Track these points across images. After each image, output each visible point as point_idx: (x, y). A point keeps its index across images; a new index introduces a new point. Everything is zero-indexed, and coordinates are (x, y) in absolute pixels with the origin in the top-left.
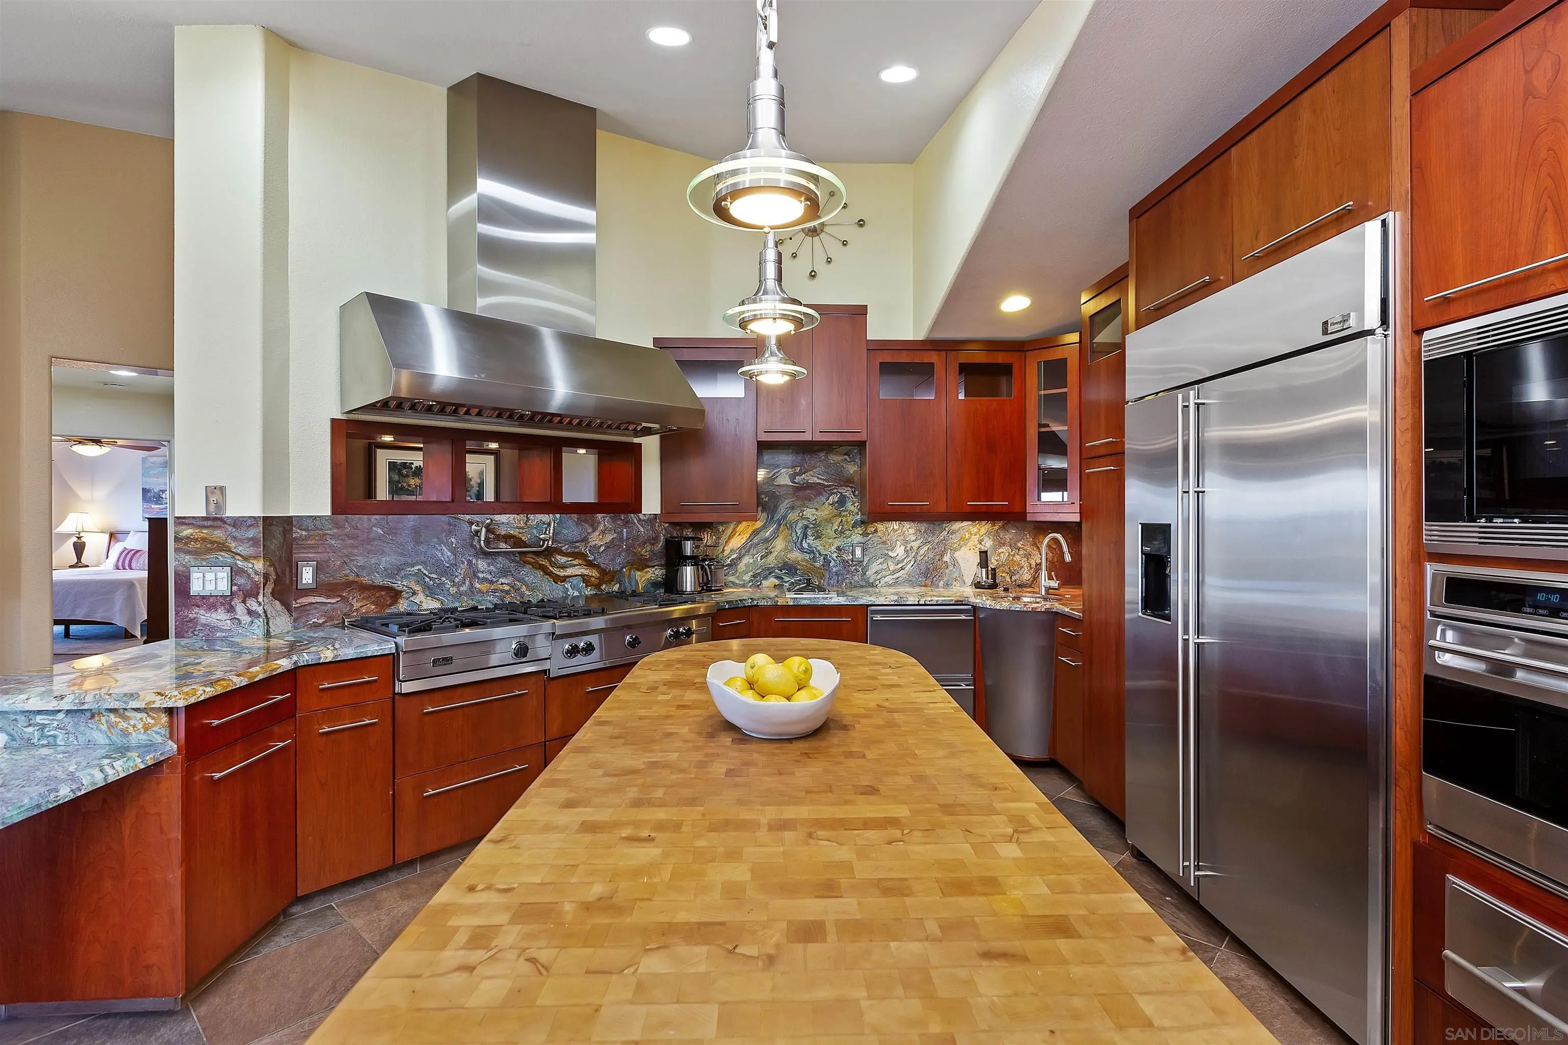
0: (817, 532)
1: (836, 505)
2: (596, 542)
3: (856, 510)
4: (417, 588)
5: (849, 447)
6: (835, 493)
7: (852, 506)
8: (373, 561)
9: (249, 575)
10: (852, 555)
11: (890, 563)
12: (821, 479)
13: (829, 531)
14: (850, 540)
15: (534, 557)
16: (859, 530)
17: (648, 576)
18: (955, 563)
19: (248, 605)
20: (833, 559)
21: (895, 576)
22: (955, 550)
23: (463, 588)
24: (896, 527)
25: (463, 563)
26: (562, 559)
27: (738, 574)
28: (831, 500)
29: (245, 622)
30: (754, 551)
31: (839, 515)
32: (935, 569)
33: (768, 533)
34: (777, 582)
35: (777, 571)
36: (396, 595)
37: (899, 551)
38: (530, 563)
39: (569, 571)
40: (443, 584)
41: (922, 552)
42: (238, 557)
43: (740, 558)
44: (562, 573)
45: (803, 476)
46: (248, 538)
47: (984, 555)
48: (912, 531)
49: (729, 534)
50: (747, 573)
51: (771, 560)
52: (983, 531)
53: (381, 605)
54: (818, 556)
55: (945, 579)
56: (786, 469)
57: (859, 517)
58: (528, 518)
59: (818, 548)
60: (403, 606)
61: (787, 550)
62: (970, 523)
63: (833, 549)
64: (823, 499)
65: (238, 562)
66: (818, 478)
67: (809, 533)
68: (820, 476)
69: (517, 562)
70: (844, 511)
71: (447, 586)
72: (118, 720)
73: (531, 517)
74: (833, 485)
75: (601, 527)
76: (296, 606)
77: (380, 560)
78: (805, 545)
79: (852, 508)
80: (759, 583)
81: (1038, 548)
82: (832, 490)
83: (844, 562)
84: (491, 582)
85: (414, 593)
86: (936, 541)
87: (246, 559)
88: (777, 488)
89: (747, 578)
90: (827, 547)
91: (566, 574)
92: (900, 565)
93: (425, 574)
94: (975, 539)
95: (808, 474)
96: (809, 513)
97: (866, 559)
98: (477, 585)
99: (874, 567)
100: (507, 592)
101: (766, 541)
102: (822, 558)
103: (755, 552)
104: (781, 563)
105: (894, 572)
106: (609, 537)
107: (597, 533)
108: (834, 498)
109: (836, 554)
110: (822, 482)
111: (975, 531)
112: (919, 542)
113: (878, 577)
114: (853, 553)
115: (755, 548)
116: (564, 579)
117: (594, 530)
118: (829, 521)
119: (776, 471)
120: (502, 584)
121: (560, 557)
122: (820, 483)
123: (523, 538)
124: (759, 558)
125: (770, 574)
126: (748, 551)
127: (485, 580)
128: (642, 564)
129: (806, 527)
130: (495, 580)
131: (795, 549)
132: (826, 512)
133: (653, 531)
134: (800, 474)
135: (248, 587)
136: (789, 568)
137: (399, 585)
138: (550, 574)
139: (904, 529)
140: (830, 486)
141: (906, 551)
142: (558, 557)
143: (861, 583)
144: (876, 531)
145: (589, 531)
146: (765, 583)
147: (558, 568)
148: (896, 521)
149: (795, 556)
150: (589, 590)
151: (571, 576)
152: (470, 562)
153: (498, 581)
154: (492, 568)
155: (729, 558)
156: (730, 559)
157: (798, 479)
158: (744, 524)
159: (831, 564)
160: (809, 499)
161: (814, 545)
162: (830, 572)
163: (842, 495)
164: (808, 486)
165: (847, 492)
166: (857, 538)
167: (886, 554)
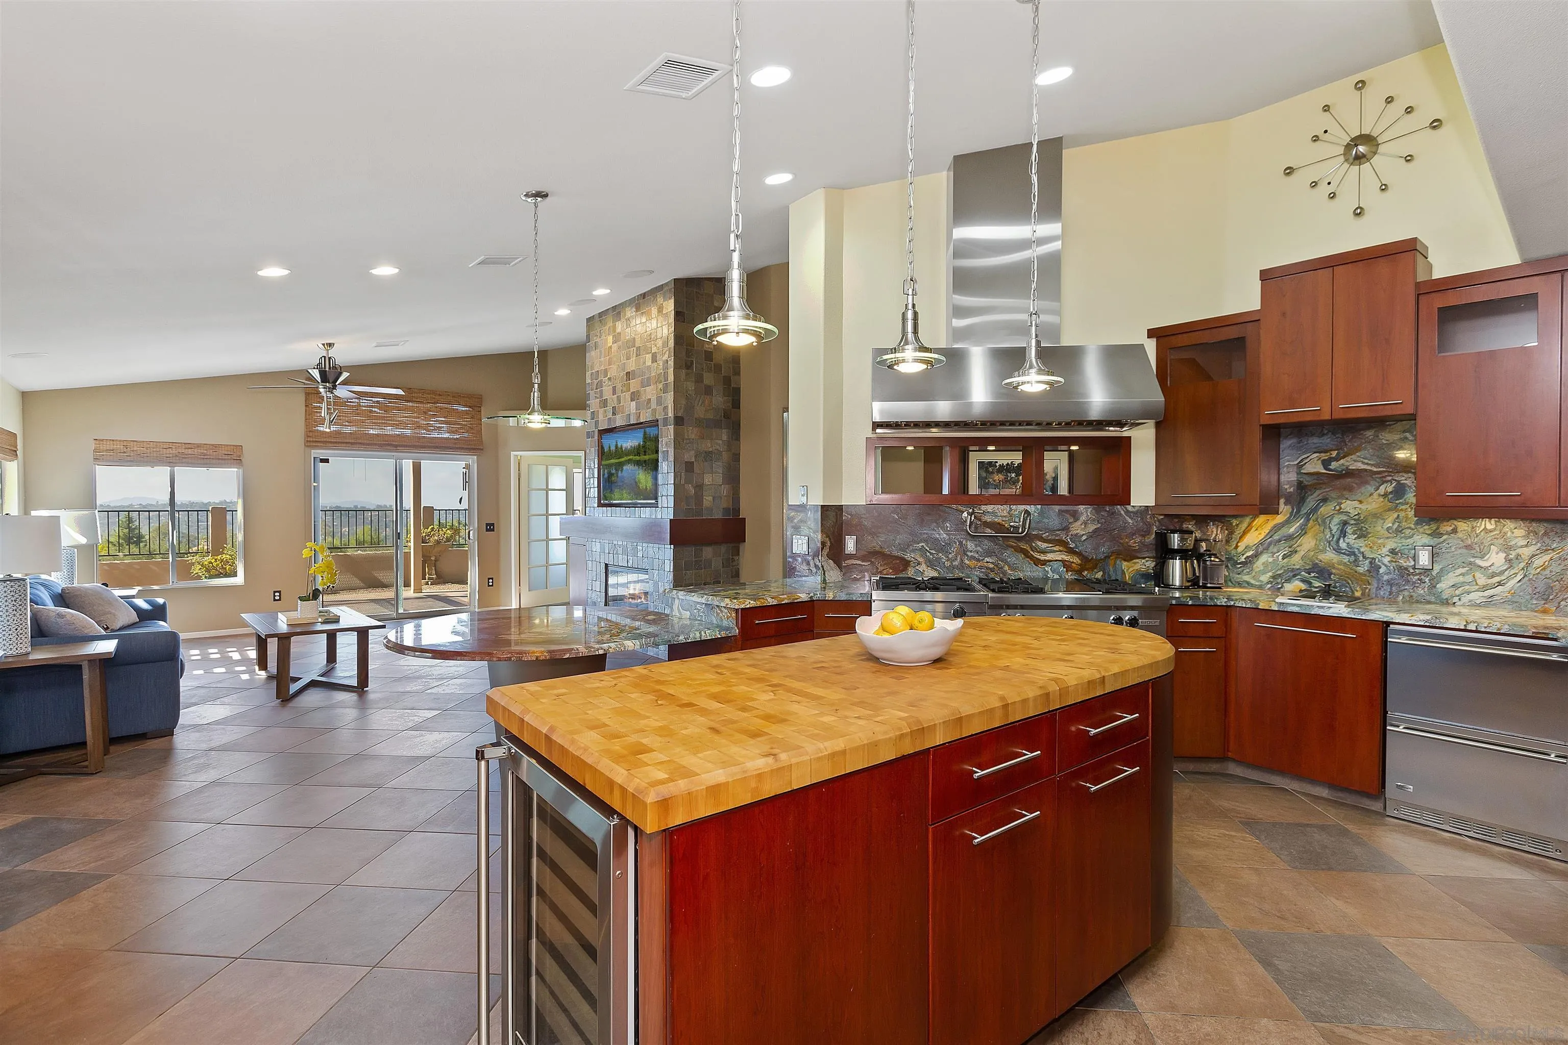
0: (1361, 529)
1: (1390, 496)
2: (1078, 532)
3: (1415, 503)
4: (921, 560)
6: (1388, 481)
7: (1414, 498)
8: (891, 538)
9: (815, 542)
10: (1415, 561)
11: (1480, 575)
12: (1367, 464)
13: (1380, 529)
14: (1410, 541)
15: (1015, 541)
16: (1426, 529)
17: (1137, 567)
19: (815, 561)
20: (1383, 564)
21: (1486, 594)
23: (956, 563)
24: (1488, 526)
25: (956, 543)
26: (1044, 545)
27: (1254, 574)
28: (1382, 490)
30: (1273, 549)
31: (1395, 509)
32: (1564, 589)
33: (1292, 530)
34: (1303, 586)
35: (1303, 573)
36: (906, 564)
37: (1496, 559)
38: (1012, 547)
39: (1050, 556)
40: (940, 558)
41: (1538, 563)
42: (811, 530)
43: (1256, 555)
44: (1042, 557)
45: (1342, 461)
46: (815, 518)
48: (1519, 533)
49: (1243, 528)
50: (1264, 573)
51: (1296, 561)
53: (896, 570)
54: (1361, 558)
56: (1318, 454)
57: (1426, 512)
58: (1010, 508)
59: (1362, 550)
60: (911, 572)
61: (1317, 549)
63: (1385, 551)
64: (1370, 489)
65: (811, 533)
66: (1363, 463)
67: (1349, 529)
68: (1366, 461)
69: (1000, 545)
70: (1402, 504)
71: (943, 560)
73: (1014, 507)
74: (1386, 471)
75: (1083, 518)
76: (846, 565)
77: (896, 537)
78: (1343, 545)
79: (1411, 501)
80: (1280, 586)
82: (1385, 477)
83: (1402, 568)
84: (978, 560)
85: (919, 564)
86: (1566, 548)
87: (814, 531)
88: (1305, 476)
89: (1265, 578)
90: (1375, 548)
91: (1047, 558)
92: (1497, 579)
93: (926, 550)
95: (1348, 458)
96: (1350, 506)
97: (1437, 568)
98: (967, 562)
99: (1451, 579)
100: (992, 570)
101: (1290, 538)
102: (1367, 561)
103: (1275, 550)
104: (1309, 564)
105: (1486, 588)
106: (1092, 528)
107: (1079, 523)
108: (1387, 488)
109: (1388, 559)
110: (1369, 468)
112: (1533, 548)
113: (1458, 592)
114: (1416, 558)
115: (1275, 545)
116: (1044, 563)
117: (1076, 520)
118: (1376, 516)
119: (1304, 457)
120: (987, 562)
121: (1040, 543)
122: (1366, 470)
123: (1006, 525)
124: (1280, 558)
125: (1295, 576)
126: (1267, 549)
127: (973, 558)
128: (1130, 556)
129: (1345, 523)
130: (981, 558)
131: (1328, 549)
132: (1375, 505)
133: (1144, 523)
134: (1337, 459)
135: (815, 550)
136: (1322, 571)
137: (908, 556)
138: (1032, 558)
139: (1506, 530)
140: (1381, 472)
141: (1510, 560)
142: (1039, 543)
143: (1428, 598)
144: (1455, 531)
145: (1070, 521)
146: (1288, 587)
147: (1038, 552)
148: (1491, 519)
149: (1329, 556)
150: (1069, 574)
151: (1051, 561)
152: (961, 543)
153: (984, 559)
154: (979, 548)
155: (1243, 555)
156: (1245, 556)
157: (1334, 465)
158: (1262, 519)
159: (1381, 571)
160: (1350, 489)
161: (1356, 546)
162: (1379, 580)
163: (1398, 482)
164: (1349, 473)
165: (1407, 480)
166: (1423, 540)
167: (1472, 563)
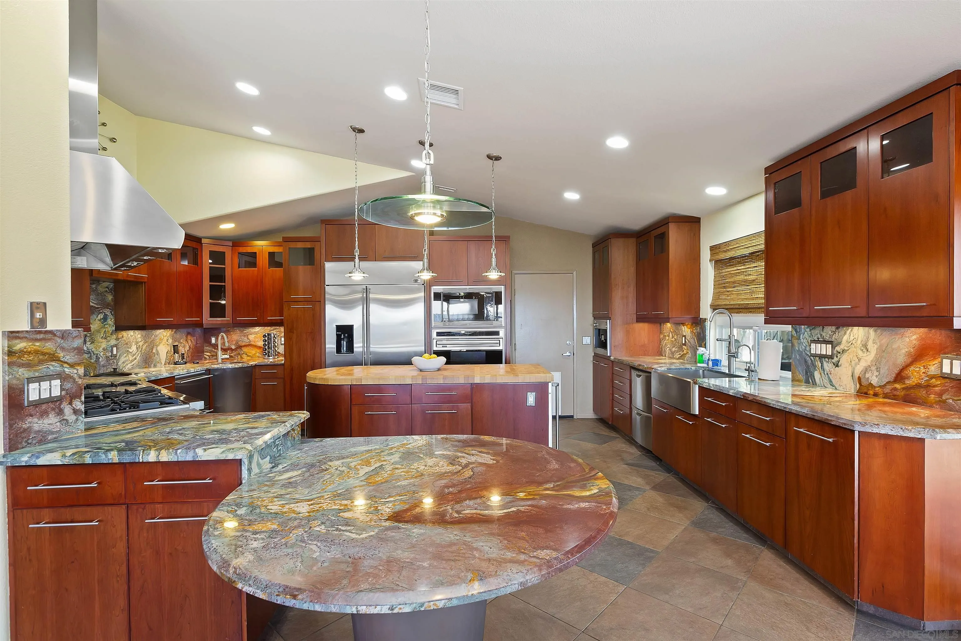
0: (92, 339)
1: (102, 320)
3: (113, 324)
5: (109, 283)
6: (101, 313)
7: (111, 321)
9: (74, 379)
10: (111, 353)
11: (130, 356)
12: (93, 303)
13: (99, 338)
14: (110, 343)
16: (114, 336)
18: (158, 354)
19: (74, 406)
20: (101, 356)
21: (133, 363)
22: (157, 346)
24: (132, 334)
28: (99, 318)
29: (71, 421)
31: (104, 327)
32: (150, 357)
37: (134, 348)
41: (144, 348)
42: (65, 365)
46: (74, 348)
47: (174, 346)
48: (139, 336)
52: (168, 334)
54: (92, 355)
55: (154, 362)
57: (114, 328)
59: (93, 350)
62: (163, 330)
63: (101, 349)
64: (95, 316)
65: (66, 369)
67: (87, 340)
70: (106, 324)
74: (100, 307)
78: (85, 348)
81: (188, 342)
82: (100, 310)
83: (107, 357)
86: (150, 341)
87: (72, 366)
90: (98, 348)
92: (134, 357)
94: (165, 339)
97: (118, 355)
99: (122, 359)
102: (95, 356)
105: (132, 361)
108: (101, 316)
109: (102, 353)
111: (166, 334)
112: (142, 342)
113: (124, 365)
114: (112, 351)
118: (99, 331)
122: (93, 306)
129: (86, 336)
132: (97, 325)
135: (74, 390)
139: (136, 335)
140: (98, 308)
141: (137, 348)
144: (123, 336)
148: (132, 330)
159: (100, 360)
161: (90, 348)
162: (99, 365)
163: (105, 314)
165: (108, 312)
166: (113, 342)
167: (128, 351)
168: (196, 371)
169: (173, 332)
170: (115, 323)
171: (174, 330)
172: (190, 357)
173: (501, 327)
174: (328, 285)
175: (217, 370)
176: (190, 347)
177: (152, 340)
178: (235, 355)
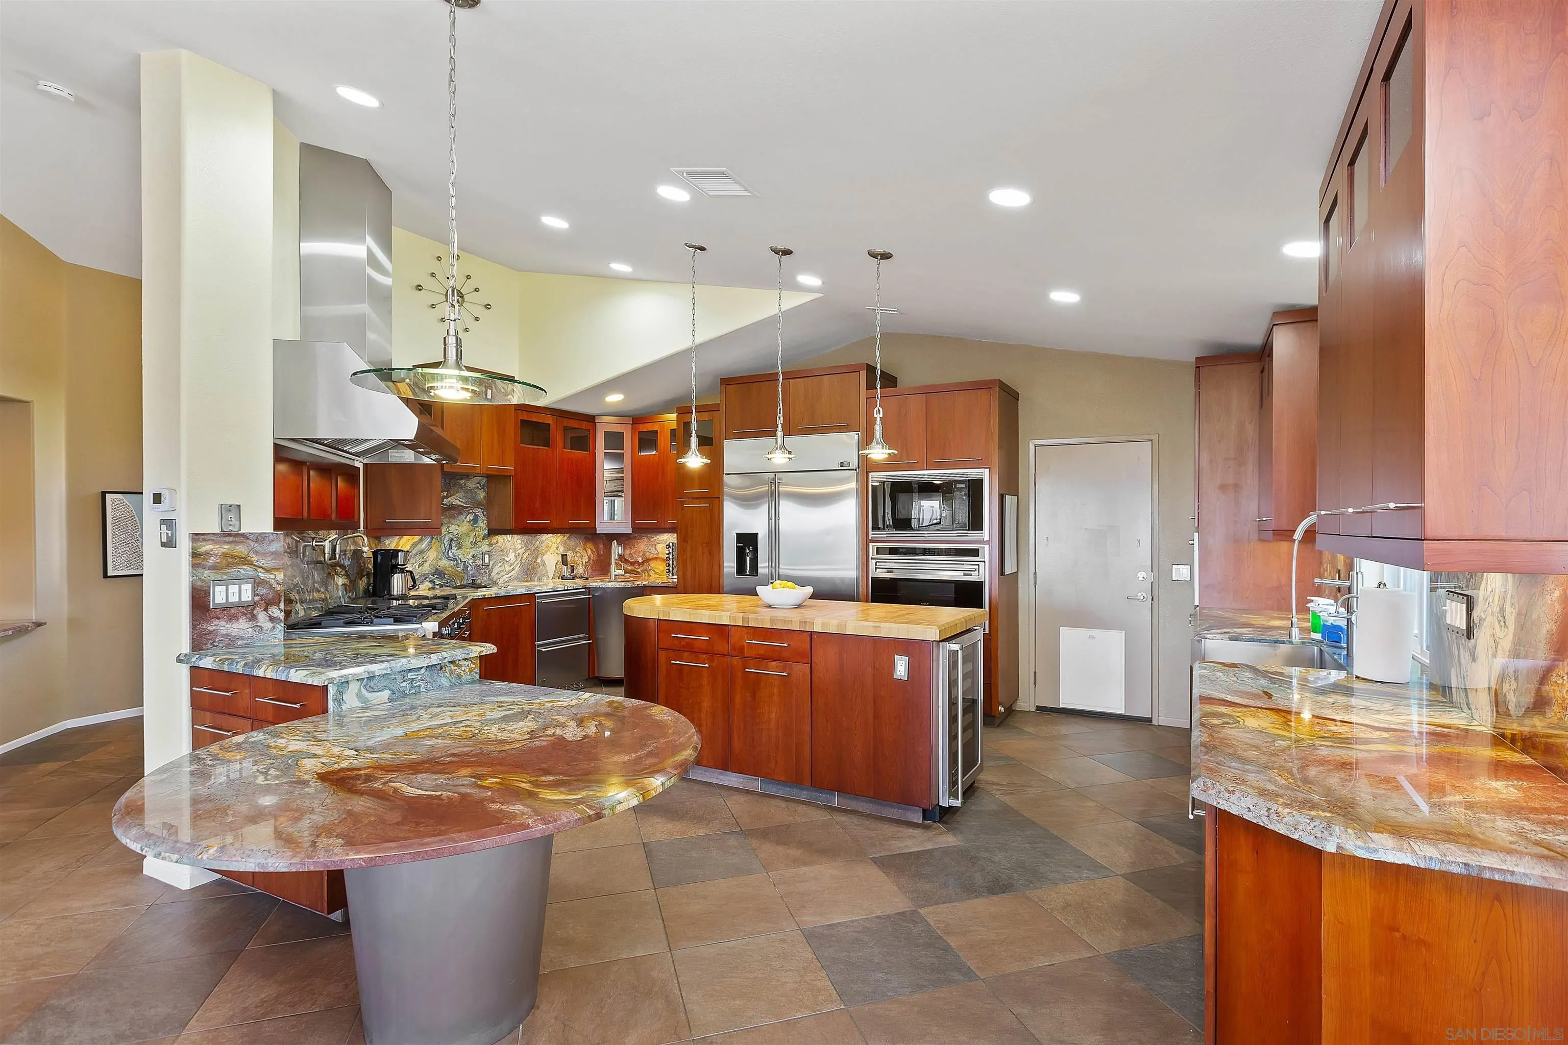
0: (459, 544)
1: (472, 522)
3: (485, 527)
5: (481, 478)
6: (471, 513)
7: (482, 523)
9: (271, 586)
10: (482, 561)
11: (506, 566)
12: (461, 501)
13: (467, 543)
14: (481, 549)
16: (486, 542)
18: (544, 564)
19: (270, 612)
20: (470, 564)
21: (509, 575)
22: (544, 554)
24: (510, 539)
28: (468, 519)
29: (267, 628)
31: (473, 530)
32: (533, 568)
33: (424, 546)
34: (431, 585)
37: (512, 556)
38: (330, 574)
39: (341, 581)
41: (525, 556)
42: (259, 570)
45: (449, 499)
46: (270, 552)
47: (564, 557)
48: (519, 542)
51: (426, 568)
52: (559, 540)
54: (459, 562)
55: (538, 575)
57: (487, 531)
59: (460, 557)
62: (551, 535)
63: (470, 556)
64: (463, 517)
65: (260, 574)
66: (459, 501)
67: (454, 545)
68: (461, 499)
70: (477, 527)
72: (456, 668)
74: (470, 507)
78: (451, 555)
79: (482, 525)
82: (469, 510)
83: (478, 566)
86: (533, 548)
87: (267, 571)
90: (466, 555)
91: (340, 583)
92: (512, 567)
94: (554, 546)
95: (452, 497)
96: (454, 528)
97: (491, 564)
99: (496, 569)
101: (421, 552)
102: (462, 564)
103: (414, 562)
105: (509, 572)
108: (470, 517)
109: (471, 561)
110: (462, 504)
111: (554, 540)
112: (523, 549)
113: (499, 577)
114: (483, 559)
115: (414, 558)
118: (467, 535)
120: (322, 593)
124: (417, 567)
125: (425, 579)
127: (317, 589)
128: (361, 574)
129: (452, 540)
130: (320, 589)
131: (443, 558)
132: (465, 528)
134: (447, 497)
135: (270, 597)
136: (439, 573)
139: (515, 540)
140: (467, 507)
141: (516, 557)
142: (338, 569)
143: (487, 582)
144: (497, 542)
146: (422, 587)
147: (338, 578)
148: (510, 534)
149: (444, 563)
151: (341, 586)
157: (445, 501)
158: (406, 538)
159: (469, 569)
160: (454, 518)
161: (456, 554)
162: (468, 574)
163: (476, 515)
164: (452, 507)
165: (479, 512)
166: (485, 548)
167: (504, 559)
168: (566, 588)
169: (565, 538)
170: (488, 525)
171: (567, 535)
172: (590, 571)
173: (983, 542)
174: (729, 474)
175: (596, 589)
176: (589, 558)
177: (537, 548)
178: (642, 571)
